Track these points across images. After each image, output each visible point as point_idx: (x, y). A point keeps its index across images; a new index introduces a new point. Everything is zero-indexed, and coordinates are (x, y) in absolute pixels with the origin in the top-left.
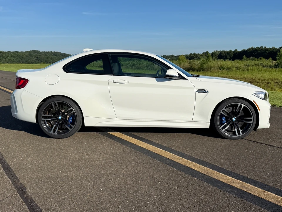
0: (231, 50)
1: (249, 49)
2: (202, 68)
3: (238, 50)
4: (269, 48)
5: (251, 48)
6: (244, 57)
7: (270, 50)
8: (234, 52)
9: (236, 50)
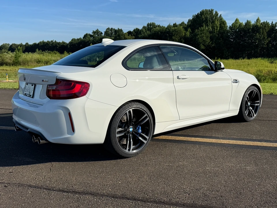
0: (21, 43)
1: (40, 42)
2: (18, 62)
3: (29, 44)
4: (60, 42)
5: (42, 42)
6: (37, 50)
7: (61, 44)
8: (25, 45)
9: (27, 44)
